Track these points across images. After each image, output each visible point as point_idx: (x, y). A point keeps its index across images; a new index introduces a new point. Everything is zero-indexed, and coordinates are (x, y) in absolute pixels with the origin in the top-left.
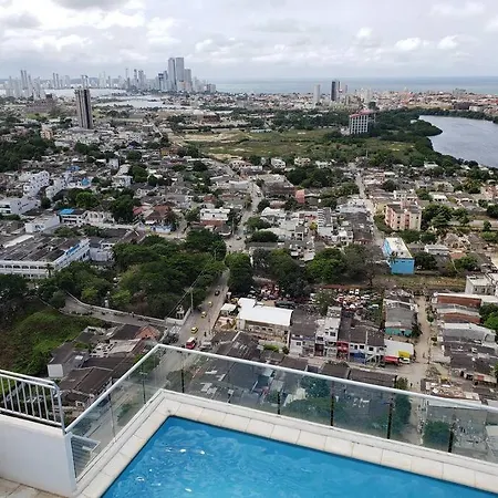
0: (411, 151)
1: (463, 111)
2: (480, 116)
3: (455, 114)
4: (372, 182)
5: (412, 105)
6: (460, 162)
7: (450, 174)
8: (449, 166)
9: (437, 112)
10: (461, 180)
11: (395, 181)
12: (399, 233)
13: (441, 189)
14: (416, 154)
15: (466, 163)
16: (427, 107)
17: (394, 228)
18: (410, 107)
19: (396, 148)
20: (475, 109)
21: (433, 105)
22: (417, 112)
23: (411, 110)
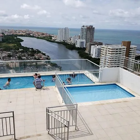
0: (15, 46)
1: (28, 35)
2: (33, 37)
3: (27, 36)
4: (4, 55)
5: (15, 34)
6: (29, 48)
7: (26, 52)
8: (26, 49)
9: (22, 36)
10: (29, 53)
11: (11, 54)
12: (13, 68)
13: (24, 56)
14: (17, 47)
15: (31, 49)
16: (19, 34)
17: (12, 67)
18: (14, 34)
19: (11, 45)
20: (32, 35)
21: (20, 34)
22: (16, 36)
23: (14, 35)
